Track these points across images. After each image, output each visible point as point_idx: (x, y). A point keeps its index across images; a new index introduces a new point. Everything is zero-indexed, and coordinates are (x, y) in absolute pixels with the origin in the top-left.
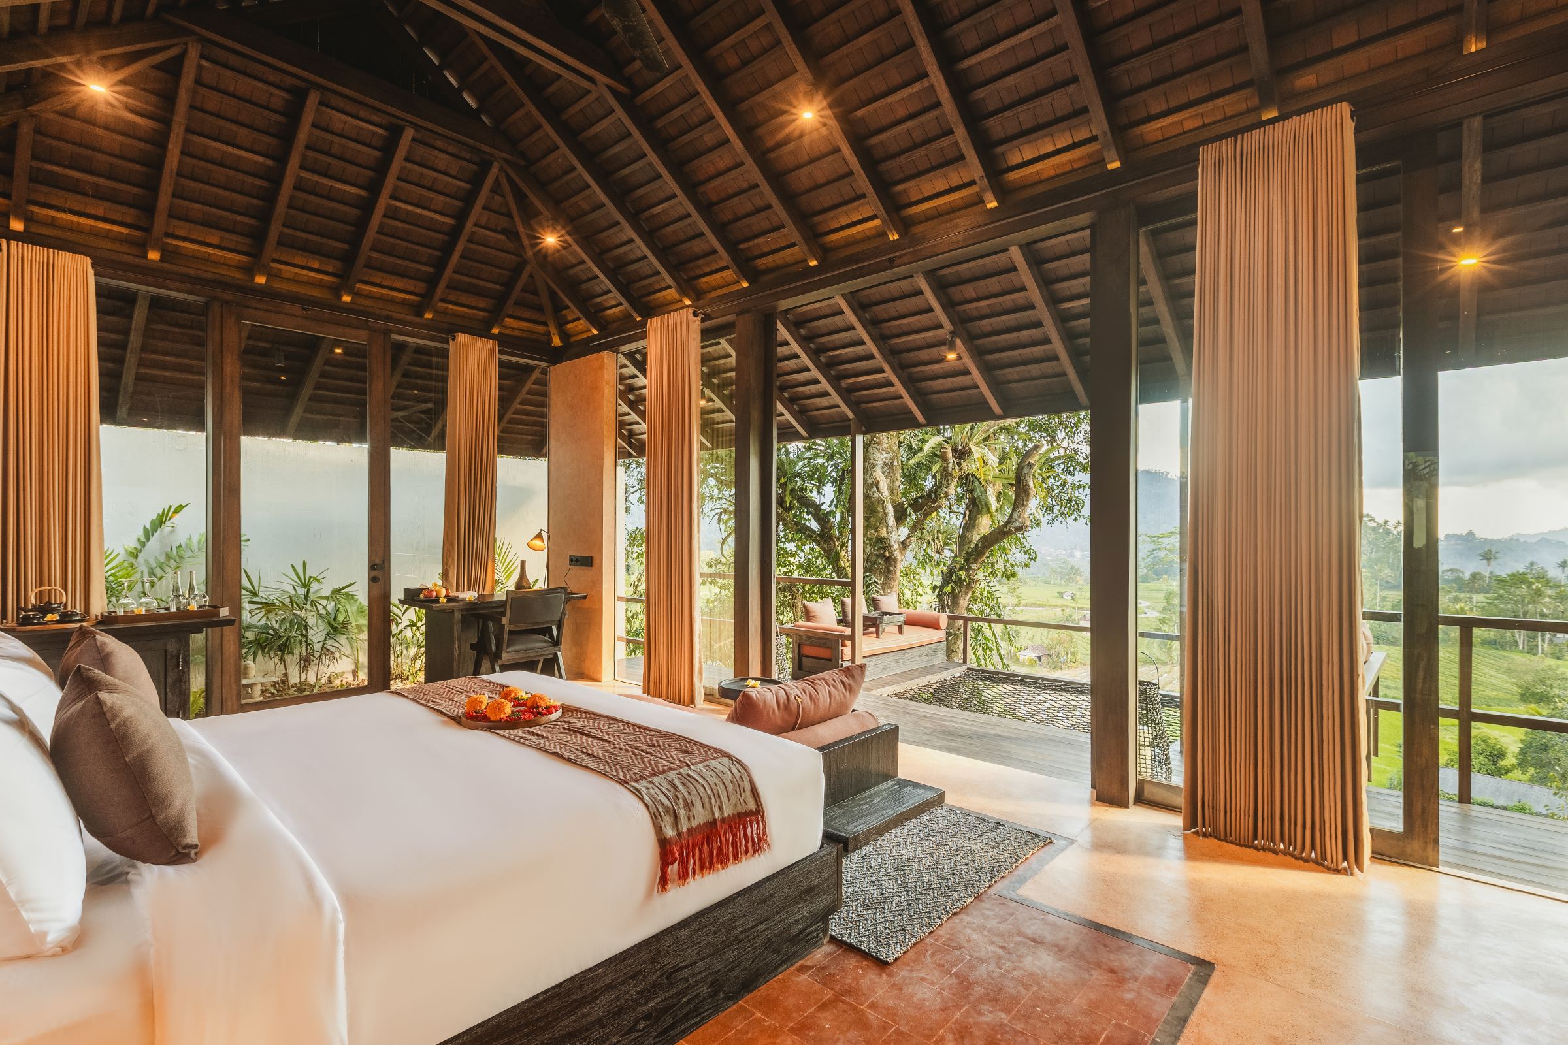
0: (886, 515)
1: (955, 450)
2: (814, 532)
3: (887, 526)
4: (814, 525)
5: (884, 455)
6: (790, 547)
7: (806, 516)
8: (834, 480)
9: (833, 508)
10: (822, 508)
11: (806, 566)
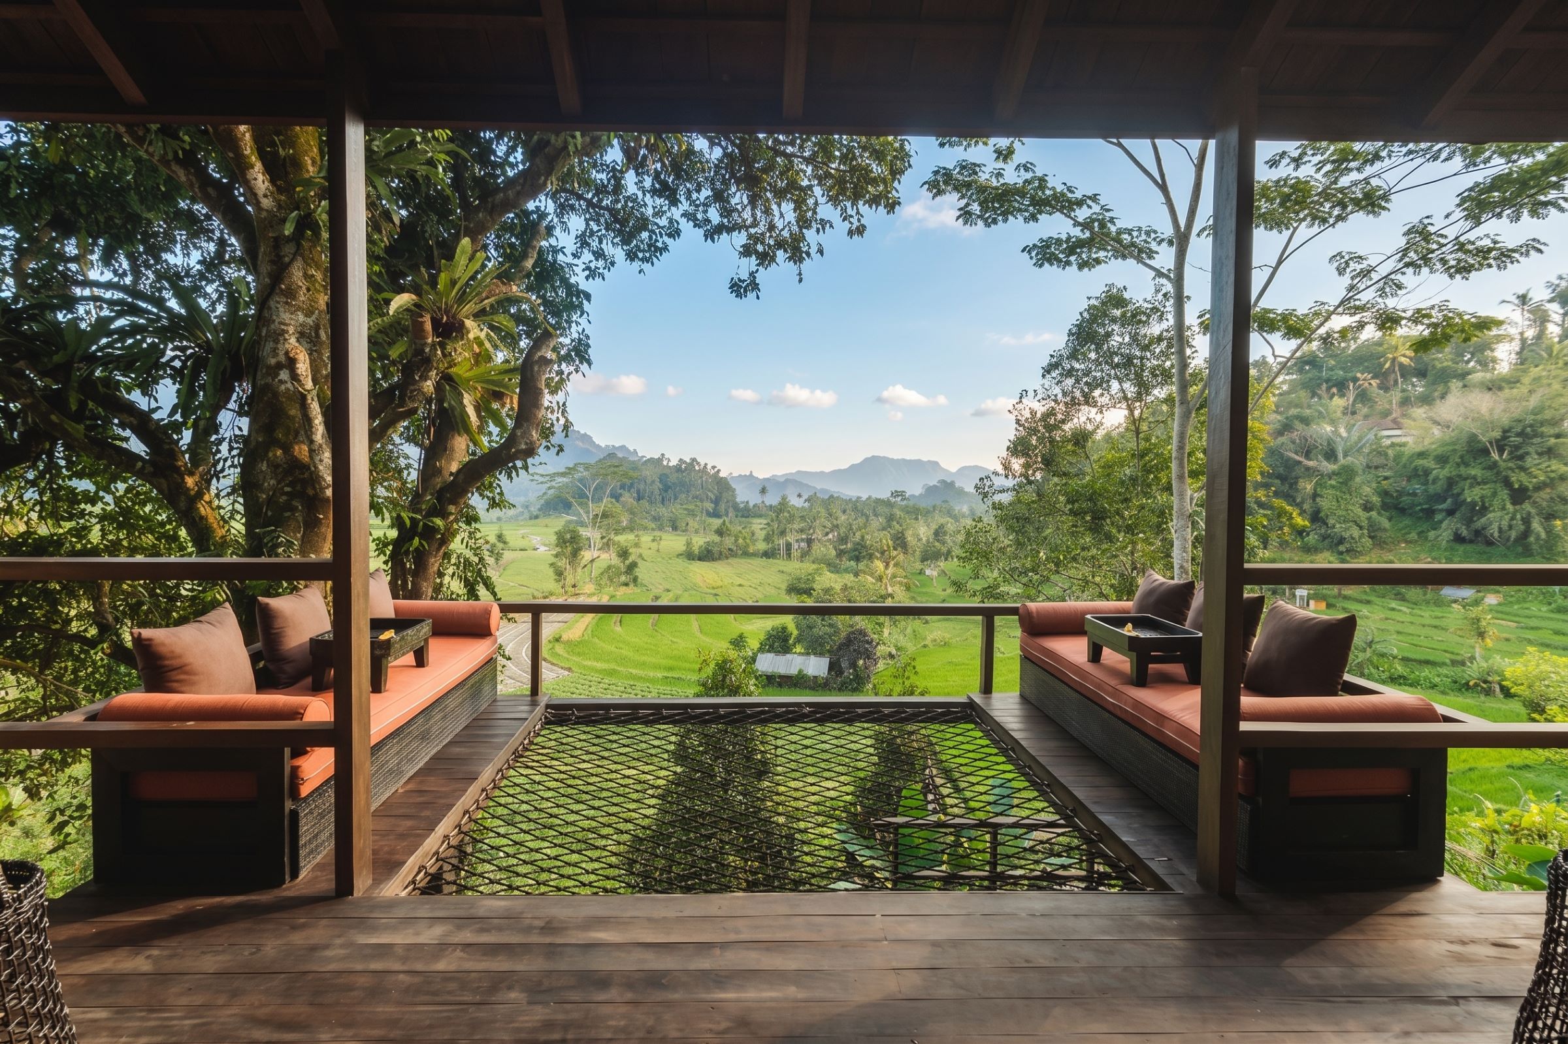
0: (308, 420)
1: (436, 323)
2: (137, 457)
3: (312, 442)
4: (137, 446)
5: (301, 317)
6: (84, 485)
7: (120, 431)
8: (177, 374)
9: (178, 417)
10: (156, 416)
11: (123, 518)
